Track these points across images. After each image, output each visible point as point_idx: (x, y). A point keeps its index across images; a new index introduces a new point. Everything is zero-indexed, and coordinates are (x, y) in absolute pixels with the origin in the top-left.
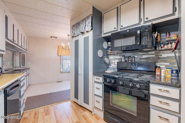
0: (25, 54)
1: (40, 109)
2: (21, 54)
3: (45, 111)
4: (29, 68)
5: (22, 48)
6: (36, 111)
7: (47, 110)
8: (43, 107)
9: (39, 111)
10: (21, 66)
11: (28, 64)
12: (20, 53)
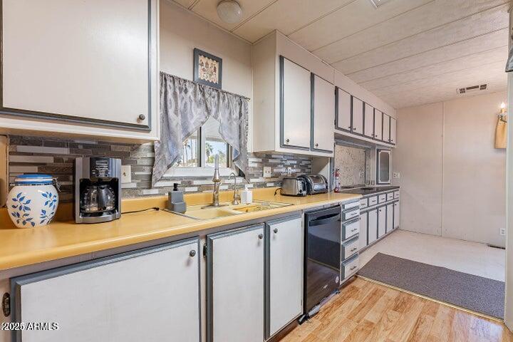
0: (389, 152)
1: (389, 290)
2: (380, 153)
3: (397, 299)
4: (399, 187)
5: (377, 140)
6: (380, 288)
7: (404, 303)
8: (400, 290)
9: (384, 292)
10: (380, 182)
11: (395, 177)
12: (378, 151)
